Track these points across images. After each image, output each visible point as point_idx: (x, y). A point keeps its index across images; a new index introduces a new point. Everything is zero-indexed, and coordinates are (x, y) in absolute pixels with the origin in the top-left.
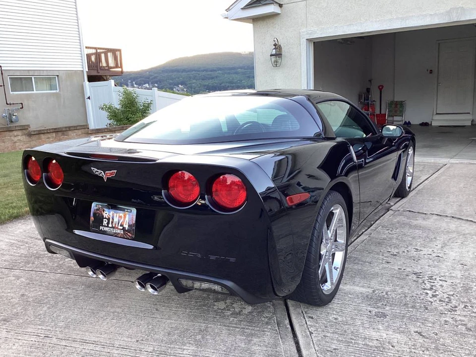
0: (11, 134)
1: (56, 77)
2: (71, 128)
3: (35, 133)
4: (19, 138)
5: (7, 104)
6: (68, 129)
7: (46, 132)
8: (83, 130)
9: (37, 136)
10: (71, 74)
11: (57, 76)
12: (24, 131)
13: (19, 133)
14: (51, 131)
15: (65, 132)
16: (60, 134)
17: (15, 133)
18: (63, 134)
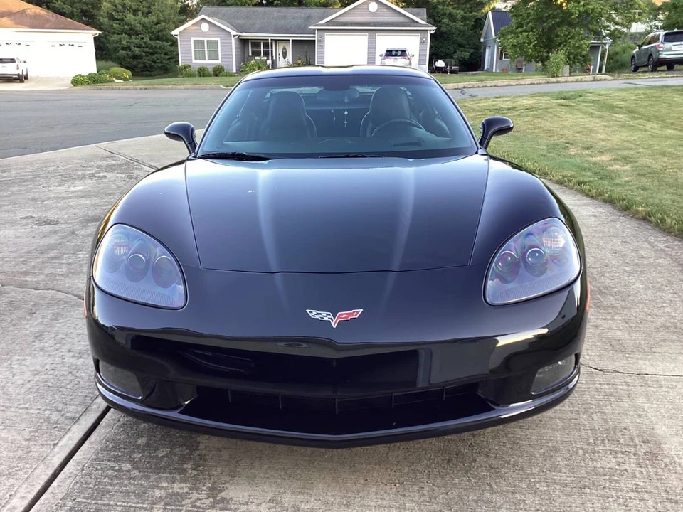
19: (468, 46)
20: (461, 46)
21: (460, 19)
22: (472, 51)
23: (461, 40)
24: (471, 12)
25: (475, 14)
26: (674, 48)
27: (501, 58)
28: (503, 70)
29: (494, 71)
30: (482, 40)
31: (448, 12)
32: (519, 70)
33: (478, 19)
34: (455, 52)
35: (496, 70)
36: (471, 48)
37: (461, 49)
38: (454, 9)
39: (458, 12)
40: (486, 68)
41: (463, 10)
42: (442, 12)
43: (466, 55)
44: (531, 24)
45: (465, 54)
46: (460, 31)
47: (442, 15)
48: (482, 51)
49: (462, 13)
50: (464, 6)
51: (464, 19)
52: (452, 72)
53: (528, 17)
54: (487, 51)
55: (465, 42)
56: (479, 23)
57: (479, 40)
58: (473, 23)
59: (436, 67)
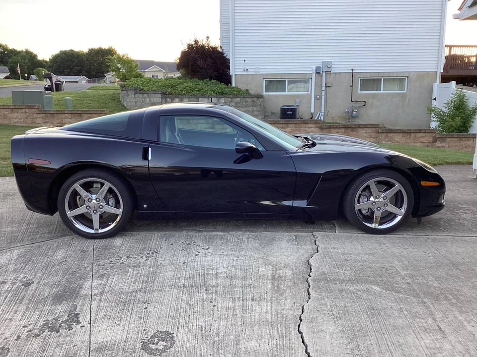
0: (306, 125)
1: (406, 78)
2: (361, 126)
3: (326, 127)
4: (312, 129)
5: (352, 101)
6: (357, 127)
7: (335, 127)
8: (373, 129)
9: (328, 130)
10: (422, 76)
11: (408, 77)
12: (318, 125)
13: (313, 126)
14: (341, 127)
15: (355, 129)
16: (349, 130)
17: (310, 125)
18: (353, 131)
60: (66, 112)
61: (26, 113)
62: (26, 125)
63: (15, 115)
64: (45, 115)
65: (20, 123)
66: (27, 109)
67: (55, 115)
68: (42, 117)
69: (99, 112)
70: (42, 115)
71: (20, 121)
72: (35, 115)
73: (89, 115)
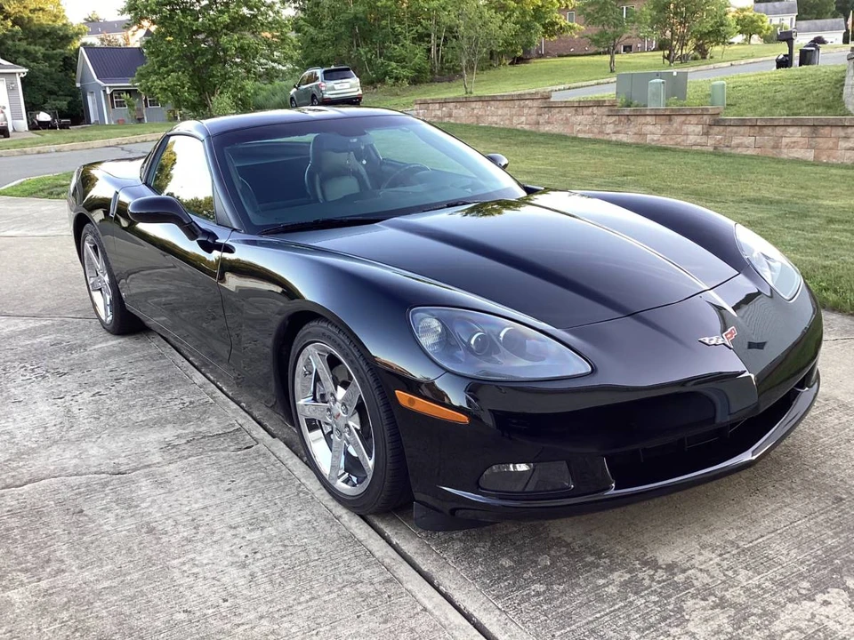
19: (61, 93)
20: (51, 93)
21: (41, 57)
22: (69, 99)
23: (50, 86)
24: (53, 50)
25: (62, 51)
26: (337, 87)
27: (113, 107)
28: (118, 121)
29: (107, 123)
30: (78, 85)
31: (22, 49)
32: (140, 120)
33: (67, 57)
34: (45, 102)
35: (109, 121)
36: (68, 95)
37: (52, 97)
38: (29, 44)
39: (37, 48)
40: (92, 121)
41: (43, 46)
42: (13, 49)
43: (63, 104)
44: (177, 62)
45: (61, 103)
46: (46, 74)
47: (15, 52)
48: (81, 98)
49: (43, 50)
50: (42, 41)
51: (47, 58)
52: (63, 127)
53: (171, 54)
54: (89, 98)
55: (56, 88)
56: (69, 63)
57: (75, 84)
58: (62, 63)
59: (39, 122)
60: (648, 113)
61: (594, 114)
62: (590, 136)
63: (579, 118)
64: (617, 117)
65: (585, 132)
66: (595, 108)
67: (632, 118)
68: (613, 123)
69: (700, 112)
70: (614, 118)
71: (584, 129)
72: (605, 118)
73: (683, 118)
